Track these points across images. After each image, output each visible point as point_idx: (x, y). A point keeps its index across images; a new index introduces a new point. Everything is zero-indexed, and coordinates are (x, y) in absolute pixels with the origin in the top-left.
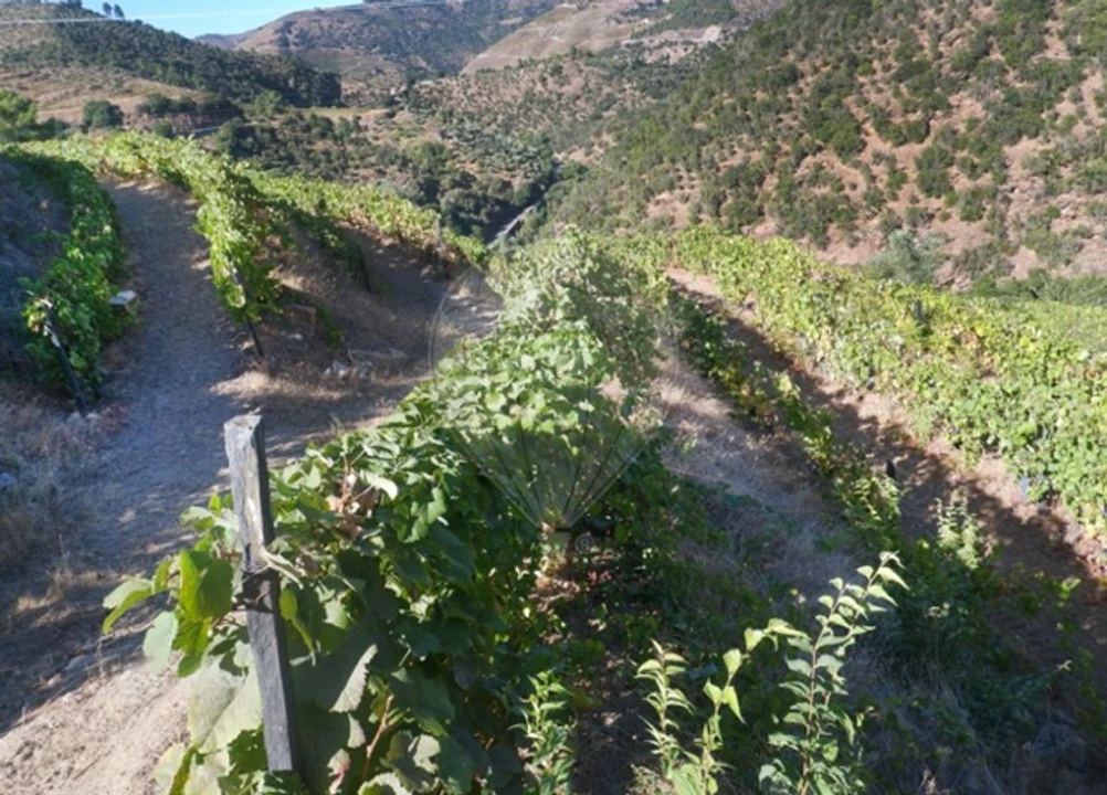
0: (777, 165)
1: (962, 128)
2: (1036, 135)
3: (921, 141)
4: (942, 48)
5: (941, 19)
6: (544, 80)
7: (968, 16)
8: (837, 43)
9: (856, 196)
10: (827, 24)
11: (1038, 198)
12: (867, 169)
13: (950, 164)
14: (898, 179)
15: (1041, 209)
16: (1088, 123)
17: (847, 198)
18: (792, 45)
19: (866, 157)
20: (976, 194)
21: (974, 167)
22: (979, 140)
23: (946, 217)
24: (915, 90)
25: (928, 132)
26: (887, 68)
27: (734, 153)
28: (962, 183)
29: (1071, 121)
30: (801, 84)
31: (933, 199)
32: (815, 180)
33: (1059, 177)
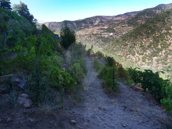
0: (124, 55)
1: (148, 54)
2: (156, 56)
3: (142, 55)
4: (146, 44)
5: (146, 41)
6: (88, 37)
7: (149, 41)
8: (133, 42)
9: (134, 61)
10: (131, 39)
11: (156, 64)
12: (135, 58)
13: (146, 59)
14: (139, 59)
15: (157, 66)
16: (163, 56)
17: (133, 61)
18: (127, 41)
19: (135, 56)
20: (149, 63)
21: (149, 59)
22: (149, 56)
23: (145, 65)
24: (142, 49)
25: (143, 54)
26: (139, 46)
27: (119, 53)
28: (147, 61)
29: (161, 56)
30: (128, 46)
31: (143, 63)
32: (129, 58)
33: (159, 62)
